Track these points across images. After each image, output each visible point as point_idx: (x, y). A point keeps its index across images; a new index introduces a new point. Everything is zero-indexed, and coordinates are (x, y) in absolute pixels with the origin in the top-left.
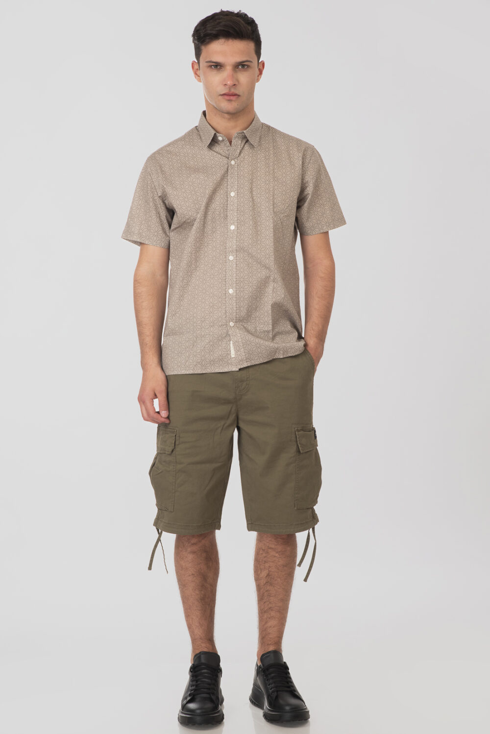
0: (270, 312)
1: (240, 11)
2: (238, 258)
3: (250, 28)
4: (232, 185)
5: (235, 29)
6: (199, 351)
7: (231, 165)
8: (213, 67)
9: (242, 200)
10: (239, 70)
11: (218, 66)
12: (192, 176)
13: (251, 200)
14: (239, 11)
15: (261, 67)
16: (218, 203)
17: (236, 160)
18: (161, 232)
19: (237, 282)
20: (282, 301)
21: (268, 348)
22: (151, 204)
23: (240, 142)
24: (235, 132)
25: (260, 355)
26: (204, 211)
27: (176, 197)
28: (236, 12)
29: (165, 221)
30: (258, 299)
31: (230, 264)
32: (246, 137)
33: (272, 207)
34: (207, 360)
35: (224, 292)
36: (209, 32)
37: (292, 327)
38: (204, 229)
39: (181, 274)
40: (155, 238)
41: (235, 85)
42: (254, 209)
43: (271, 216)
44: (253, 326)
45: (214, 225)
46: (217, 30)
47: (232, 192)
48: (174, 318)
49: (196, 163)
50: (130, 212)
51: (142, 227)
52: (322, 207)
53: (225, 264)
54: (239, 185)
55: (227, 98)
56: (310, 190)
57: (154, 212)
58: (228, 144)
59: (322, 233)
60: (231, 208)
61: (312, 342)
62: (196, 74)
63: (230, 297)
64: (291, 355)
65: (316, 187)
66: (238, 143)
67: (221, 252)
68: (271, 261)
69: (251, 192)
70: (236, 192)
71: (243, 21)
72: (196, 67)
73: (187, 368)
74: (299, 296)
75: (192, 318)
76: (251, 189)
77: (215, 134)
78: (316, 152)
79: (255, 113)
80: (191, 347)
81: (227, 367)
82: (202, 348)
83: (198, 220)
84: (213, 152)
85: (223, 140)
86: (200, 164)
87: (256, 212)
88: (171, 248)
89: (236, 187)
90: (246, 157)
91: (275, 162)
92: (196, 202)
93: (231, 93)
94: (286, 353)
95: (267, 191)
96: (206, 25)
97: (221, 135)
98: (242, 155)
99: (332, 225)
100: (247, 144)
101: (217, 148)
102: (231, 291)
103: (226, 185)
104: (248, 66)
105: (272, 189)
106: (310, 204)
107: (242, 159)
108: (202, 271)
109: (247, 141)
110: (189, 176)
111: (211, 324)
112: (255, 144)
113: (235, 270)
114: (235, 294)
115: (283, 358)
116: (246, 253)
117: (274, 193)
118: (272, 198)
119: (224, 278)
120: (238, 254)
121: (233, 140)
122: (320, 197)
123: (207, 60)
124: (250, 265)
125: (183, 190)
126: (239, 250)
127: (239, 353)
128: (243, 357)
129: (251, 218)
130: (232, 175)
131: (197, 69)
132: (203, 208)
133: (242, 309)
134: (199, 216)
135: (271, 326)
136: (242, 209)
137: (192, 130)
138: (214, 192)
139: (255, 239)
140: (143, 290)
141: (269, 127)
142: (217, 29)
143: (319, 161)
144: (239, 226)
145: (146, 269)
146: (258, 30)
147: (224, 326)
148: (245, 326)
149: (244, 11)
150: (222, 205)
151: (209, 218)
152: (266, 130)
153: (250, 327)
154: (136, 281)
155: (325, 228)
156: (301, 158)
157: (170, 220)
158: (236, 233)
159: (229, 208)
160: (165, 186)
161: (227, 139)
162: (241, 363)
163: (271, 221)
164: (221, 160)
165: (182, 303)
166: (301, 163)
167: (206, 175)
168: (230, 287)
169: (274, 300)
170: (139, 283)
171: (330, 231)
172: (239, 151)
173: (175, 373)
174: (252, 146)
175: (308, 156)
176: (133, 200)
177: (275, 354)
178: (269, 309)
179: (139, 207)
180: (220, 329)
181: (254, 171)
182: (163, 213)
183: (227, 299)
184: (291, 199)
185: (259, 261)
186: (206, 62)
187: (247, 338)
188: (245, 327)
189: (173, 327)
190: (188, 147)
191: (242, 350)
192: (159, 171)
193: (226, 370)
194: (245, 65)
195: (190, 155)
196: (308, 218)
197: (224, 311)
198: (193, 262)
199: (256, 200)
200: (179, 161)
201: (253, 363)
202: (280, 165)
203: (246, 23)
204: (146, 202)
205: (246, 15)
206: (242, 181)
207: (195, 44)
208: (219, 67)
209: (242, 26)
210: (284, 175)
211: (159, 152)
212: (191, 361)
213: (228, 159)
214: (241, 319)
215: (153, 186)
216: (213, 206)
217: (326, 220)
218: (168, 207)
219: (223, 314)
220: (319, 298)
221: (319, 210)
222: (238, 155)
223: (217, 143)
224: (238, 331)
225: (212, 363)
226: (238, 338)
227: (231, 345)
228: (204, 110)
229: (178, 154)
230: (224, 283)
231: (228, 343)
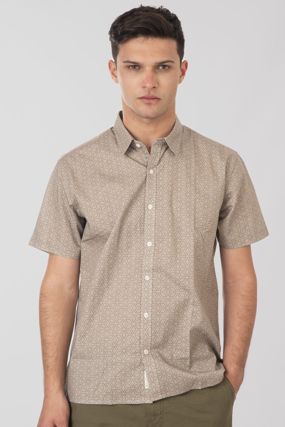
0: (188, 338)
1: (162, 7)
2: (154, 278)
3: (172, 25)
4: (150, 197)
5: (155, 27)
6: (109, 380)
7: (149, 174)
8: (131, 67)
9: (161, 213)
10: (160, 71)
11: (136, 66)
12: (108, 185)
13: (170, 214)
14: (160, 7)
15: (184, 67)
16: (134, 216)
17: (155, 169)
18: (71, 242)
19: (154, 305)
20: (201, 326)
21: (185, 380)
22: (61, 212)
23: (160, 149)
24: (154, 139)
25: (176, 387)
26: (119, 225)
27: (89, 209)
28: (157, 8)
29: (76, 231)
30: (176, 324)
31: (146, 284)
32: (167, 144)
33: (193, 222)
34: (118, 391)
35: (139, 316)
36: (127, 29)
37: (210, 351)
38: (118, 244)
39: (92, 293)
40: (65, 248)
41: (154, 87)
42: (173, 224)
43: (192, 233)
44: (170, 352)
45: (129, 240)
46: (136, 28)
47: (150, 205)
48: (83, 339)
49: (111, 171)
50: (39, 219)
51: (51, 235)
52: (245, 218)
53: (140, 284)
54: (157, 197)
55: (146, 101)
56: (233, 202)
57: (65, 221)
58: (146, 151)
59: (244, 246)
60: (149, 222)
61: (232, 369)
62: (113, 74)
63: (145, 321)
64: (211, 386)
65: (240, 198)
66: (157, 150)
67: (137, 271)
68: (190, 284)
69: (171, 206)
70: (154, 204)
71: (165, 17)
72: (113, 66)
73: (96, 398)
74: (217, 314)
75: (102, 342)
76: (171, 201)
77: (133, 141)
78: (239, 160)
79: (176, 117)
80: (101, 374)
81: (140, 398)
82: (113, 377)
83: (112, 235)
84: (130, 160)
85: (141, 147)
86: (116, 172)
87: (175, 227)
88: (81, 260)
89: (154, 199)
90: (166, 166)
91: (197, 172)
92: (110, 214)
93: (150, 96)
94: (204, 384)
95: (188, 204)
96: (124, 21)
97: (139, 142)
98: (161, 163)
99: (254, 238)
100: (167, 151)
101: (134, 155)
102: (146, 315)
103: (143, 196)
104: (169, 67)
105: (193, 202)
106: (233, 216)
107: (161, 168)
108: (115, 289)
109: (167, 148)
110: (103, 185)
111: (124, 351)
112: (176, 152)
113: (151, 292)
114: (150, 319)
115: (202, 389)
116: (164, 274)
117: (195, 206)
118: (193, 212)
119: (139, 300)
120: (154, 273)
121: (152, 147)
122: (242, 209)
123: (125, 60)
124: (168, 287)
125: (97, 201)
126: (156, 270)
127: (153, 385)
128: (157, 389)
129: (170, 234)
130: (150, 186)
131: (114, 69)
132: (118, 222)
133: (158, 335)
134: (113, 230)
135: (189, 353)
136: (161, 224)
137: (107, 132)
138: (131, 204)
139: (174, 258)
140: (49, 305)
141: (190, 131)
142: (135, 26)
143: (243, 168)
144: (156, 242)
145: (54, 281)
146: (181, 27)
147: (138, 354)
148: (161, 352)
149: (166, 6)
150: (138, 219)
151: (124, 232)
152: (187, 134)
153: (166, 354)
154: (42, 295)
155: (247, 241)
156: (224, 168)
157: (81, 229)
158: (153, 250)
159: (146, 222)
160: (77, 196)
161: (145, 147)
162: (155, 395)
163: (192, 238)
164: (139, 169)
165: (92, 323)
166: (224, 173)
167: (122, 185)
168: (146, 311)
169: (193, 325)
170: (45, 297)
171: (252, 245)
172: (158, 159)
173: (83, 402)
174: (172, 154)
175: (232, 165)
176: (43, 205)
177: (193, 385)
178: (187, 335)
179: (48, 213)
180: (133, 356)
181: (175, 182)
182: (74, 222)
183: (141, 324)
184: (214, 213)
185: (177, 282)
186: (124, 62)
187: (163, 368)
188: (160, 355)
189: (82, 350)
190: (103, 151)
191: (157, 381)
192: (71, 177)
193: (138, 402)
194: (166, 66)
195: (105, 161)
196: (230, 231)
197: (138, 337)
198: (106, 279)
199: (176, 214)
200: (92, 167)
201: (169, 395)
202: (202, 175)
203: (167, 20)
204: (56, 208)
205: (168, 11)
206: (161, 193)
207: (112, 42)
208: (137, 68)
209: (163, 23)
210: (206, 187)
211: (71, 155)
212: (100, 390)
213: (146, 167)
214: (157, 345)
215: (63, 192)
216: (129, 219)
217: (248, 232)
218: (79, 215)
219: (136, 340)
220: (240, 318)
221: (241, 222)
222: (157, 163)
223: (135, 150)
224: (152, 360)
225: (123, 393)
226: (153, 368)
227: (145, 376)
228: (121, 110)
229: (91, 158)
230: (139, 305)
231: (142, 372)
